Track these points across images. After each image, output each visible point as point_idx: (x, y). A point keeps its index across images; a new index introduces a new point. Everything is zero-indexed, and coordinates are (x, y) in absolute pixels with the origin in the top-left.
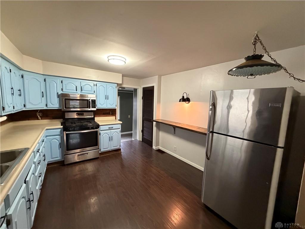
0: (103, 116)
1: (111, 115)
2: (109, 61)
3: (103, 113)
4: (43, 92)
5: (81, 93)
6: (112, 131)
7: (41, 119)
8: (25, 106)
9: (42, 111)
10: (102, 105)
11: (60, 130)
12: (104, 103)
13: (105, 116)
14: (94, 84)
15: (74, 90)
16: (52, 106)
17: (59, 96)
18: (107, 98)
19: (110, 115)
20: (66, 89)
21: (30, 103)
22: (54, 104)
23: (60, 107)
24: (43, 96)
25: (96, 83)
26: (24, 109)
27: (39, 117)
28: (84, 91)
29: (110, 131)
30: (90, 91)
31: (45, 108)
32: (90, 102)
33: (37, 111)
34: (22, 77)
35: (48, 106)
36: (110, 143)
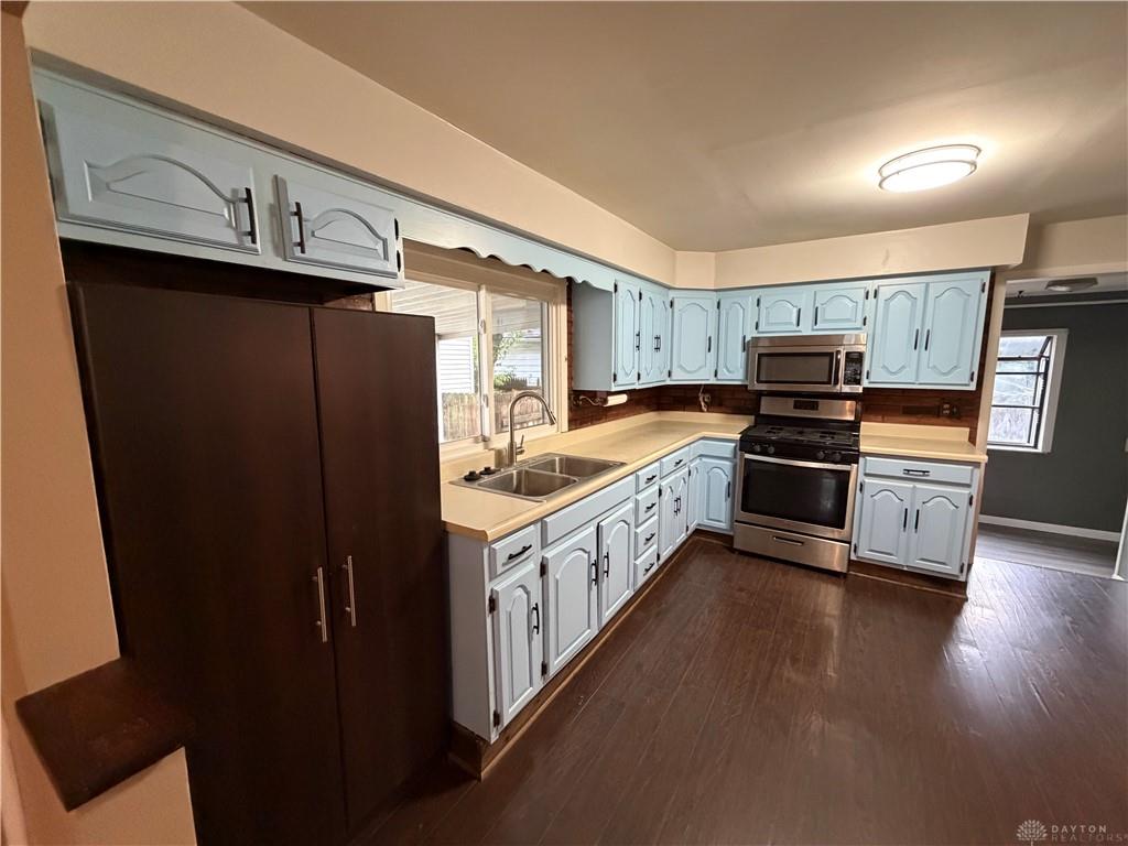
0: (906, 419)
1: (948, 422)
2: (884, 185)
3: (904, 407)
4: (710, 338)
5: (813, 330)
6: (919, 485)
7: (708, 411)
8: (670, 374)
9: (708, 389)
10: (894, 373)
11: (733, 445)
12: (903, 367)
13: (914, 419)
14: (867, 293)
15: (791, 323)
16: (729, 376)
17: (745, 347)
18: (922, 341)
19: (940, 420)
20: (768, 324)
21: (680, 367)
22: (733, 371)
23: (747, 378)
24: (709, 350)
25: (876, 287)
26: (669, 382)
27: (703, 404)
28: (826, 321)
29: (910, 485)
30: (848, 320)
31: (713, 381)
32: (838, 362)
33: (696, 387)
34: (672, 304)
35: (719, 377)
36: (904, 535)
